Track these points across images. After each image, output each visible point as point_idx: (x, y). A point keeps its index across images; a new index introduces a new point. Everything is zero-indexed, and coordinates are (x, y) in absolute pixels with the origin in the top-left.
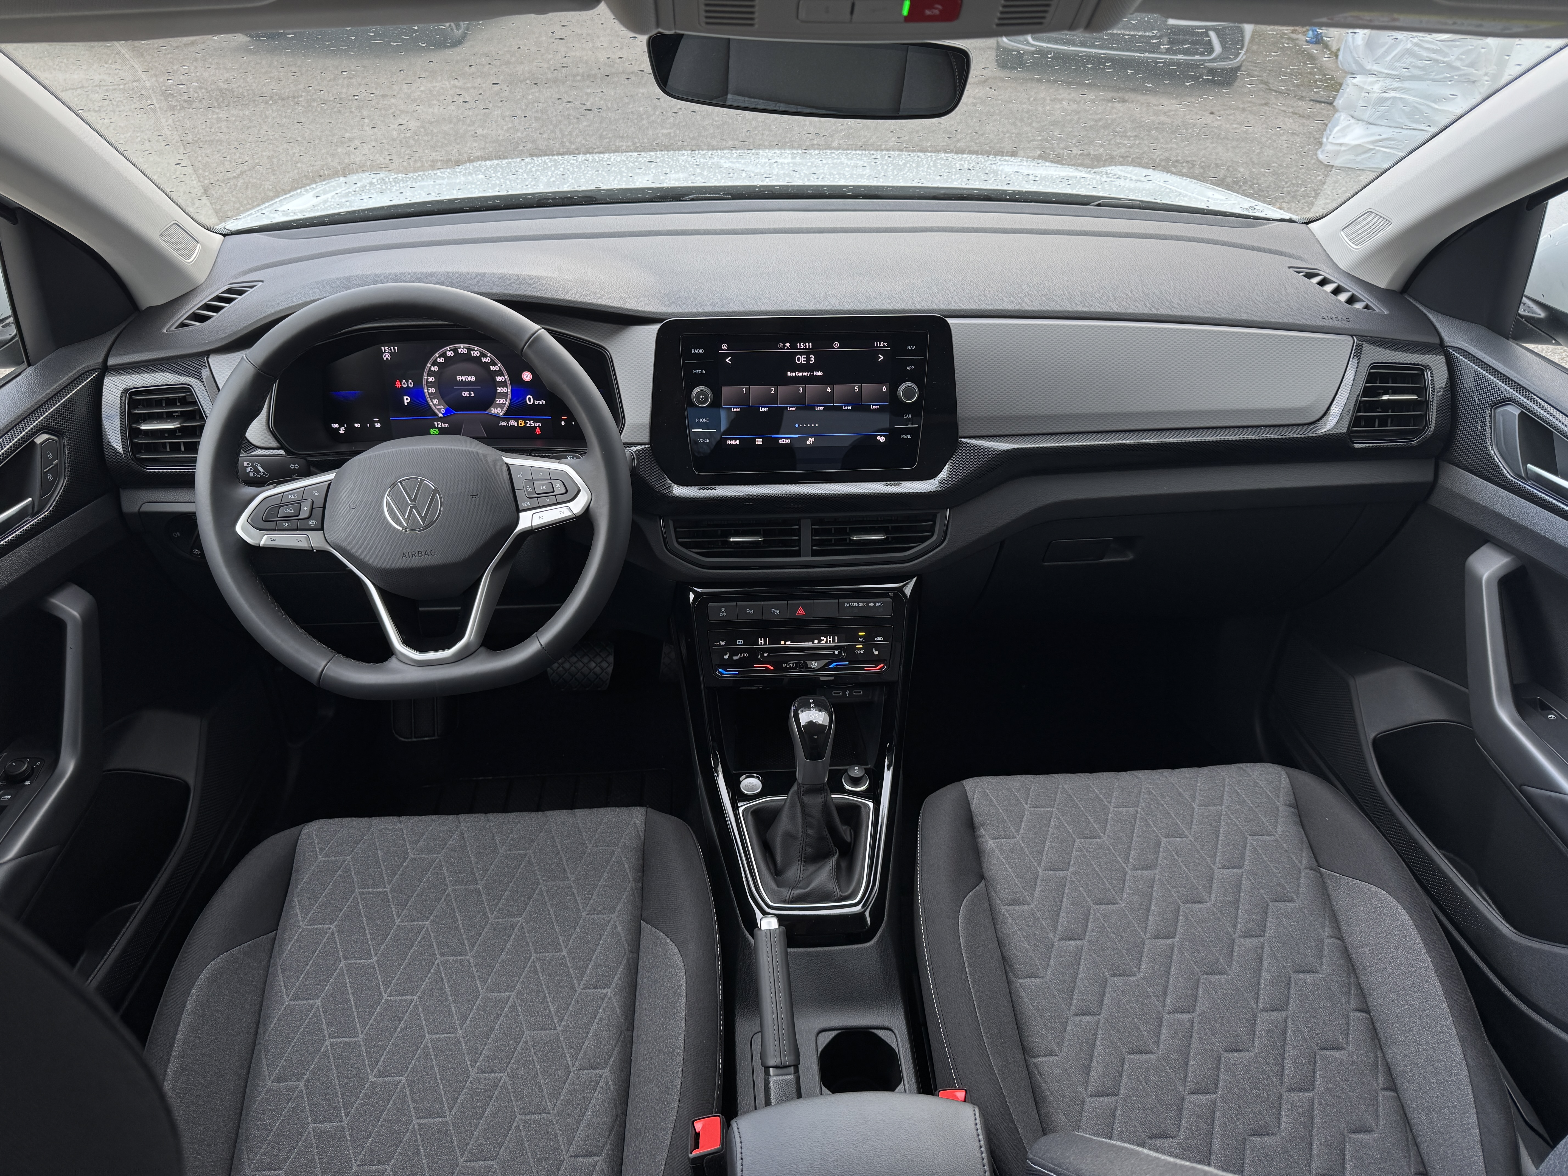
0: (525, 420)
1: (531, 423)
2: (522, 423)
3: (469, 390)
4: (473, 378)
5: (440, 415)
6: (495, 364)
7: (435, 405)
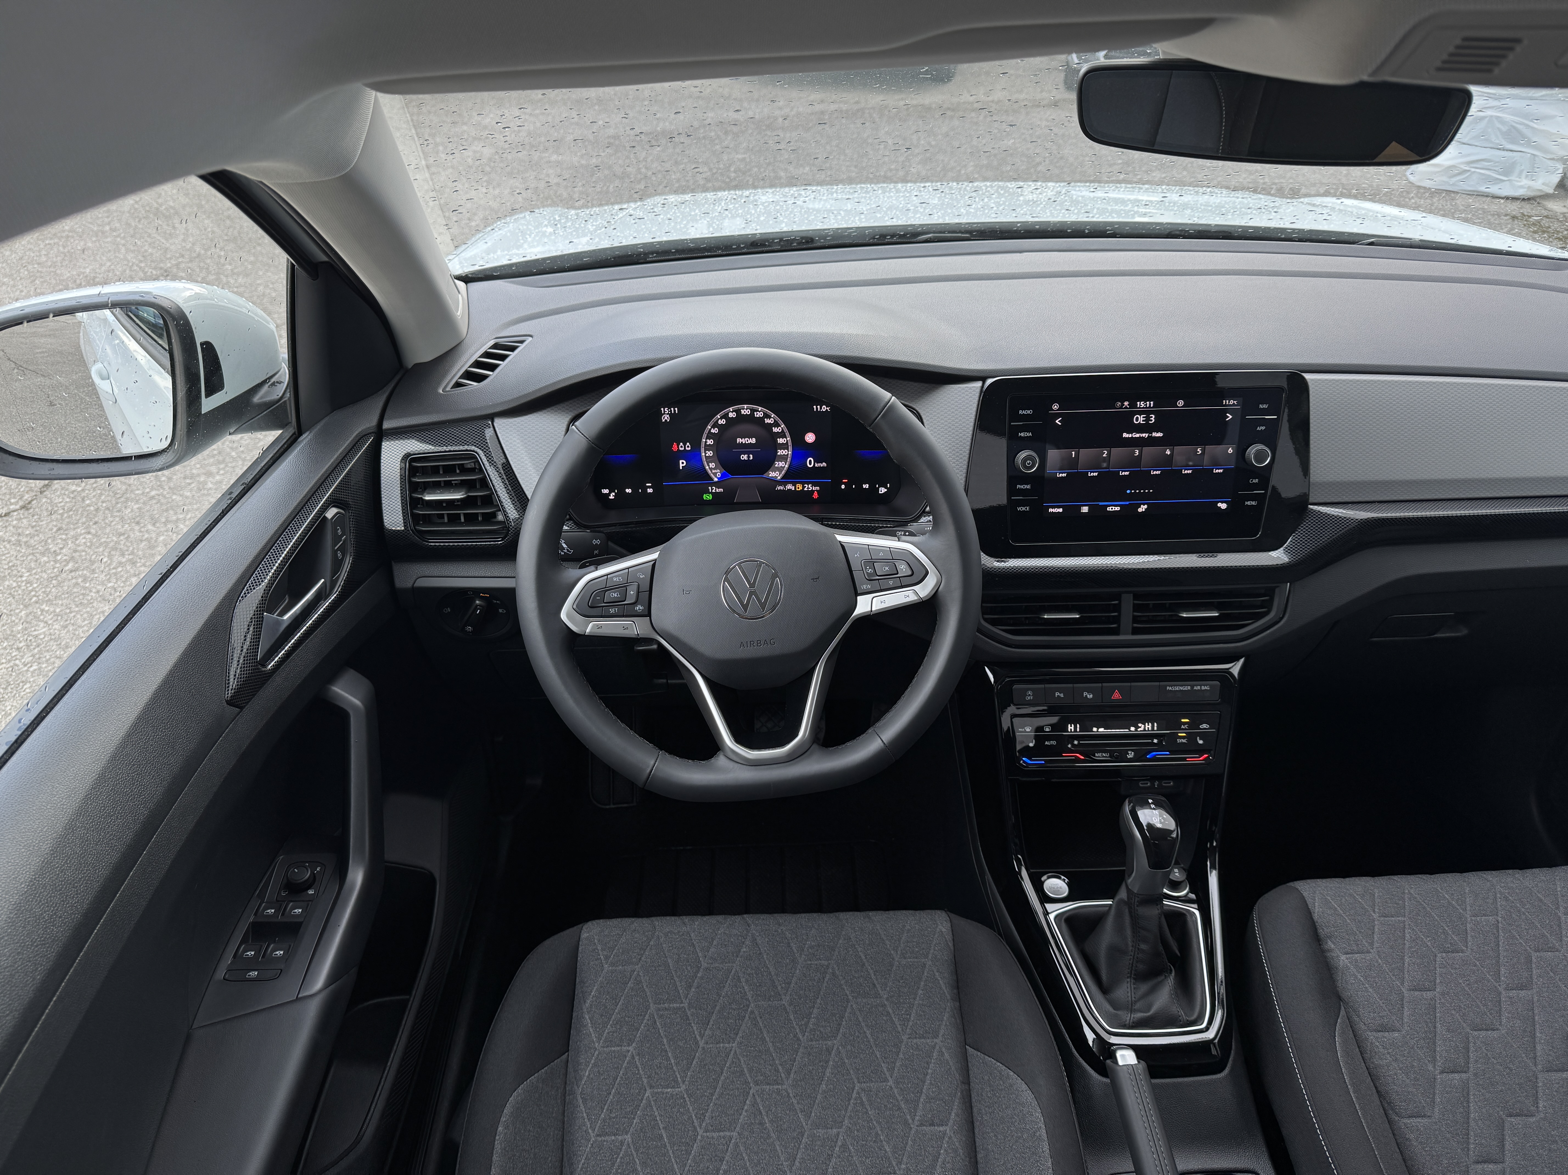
0: (803, 484)
1: (809, 487)
2: (799, 487)
3: (748, 453)
4: (753, 441)
5: (716, 479)
6: (777, 425)
7: (711, 469)
